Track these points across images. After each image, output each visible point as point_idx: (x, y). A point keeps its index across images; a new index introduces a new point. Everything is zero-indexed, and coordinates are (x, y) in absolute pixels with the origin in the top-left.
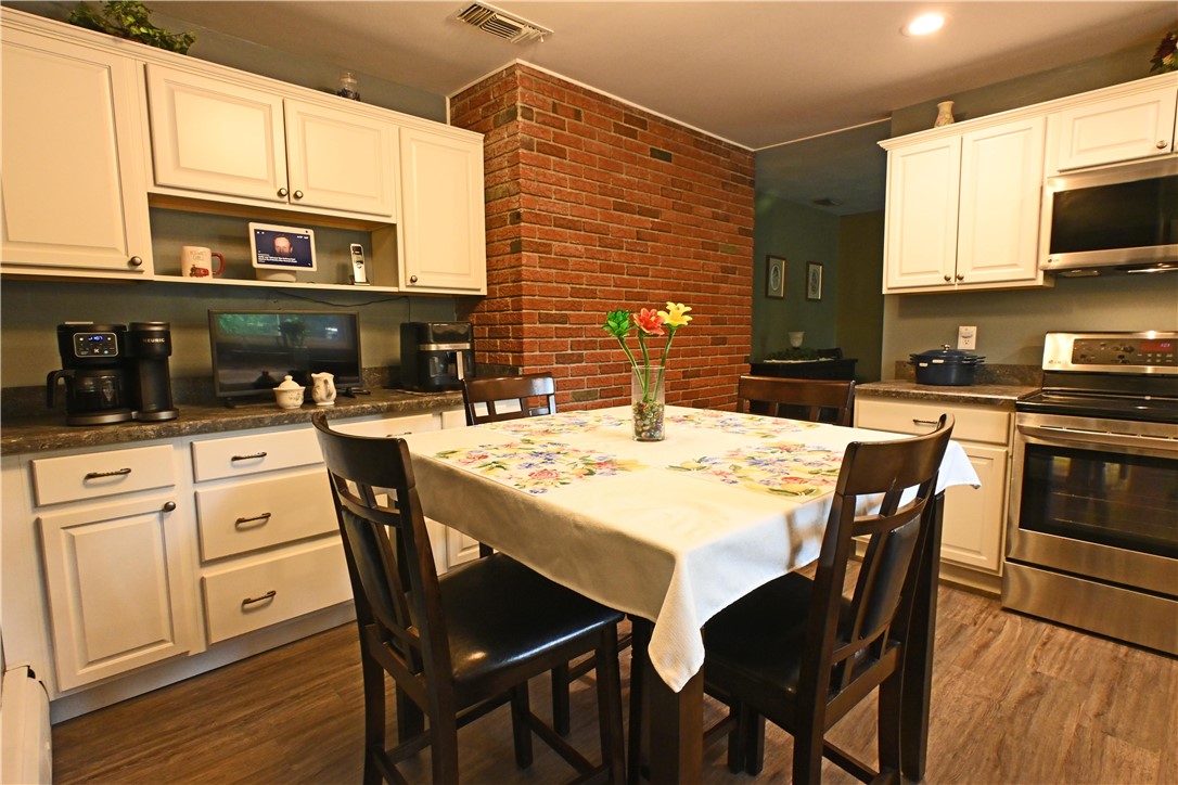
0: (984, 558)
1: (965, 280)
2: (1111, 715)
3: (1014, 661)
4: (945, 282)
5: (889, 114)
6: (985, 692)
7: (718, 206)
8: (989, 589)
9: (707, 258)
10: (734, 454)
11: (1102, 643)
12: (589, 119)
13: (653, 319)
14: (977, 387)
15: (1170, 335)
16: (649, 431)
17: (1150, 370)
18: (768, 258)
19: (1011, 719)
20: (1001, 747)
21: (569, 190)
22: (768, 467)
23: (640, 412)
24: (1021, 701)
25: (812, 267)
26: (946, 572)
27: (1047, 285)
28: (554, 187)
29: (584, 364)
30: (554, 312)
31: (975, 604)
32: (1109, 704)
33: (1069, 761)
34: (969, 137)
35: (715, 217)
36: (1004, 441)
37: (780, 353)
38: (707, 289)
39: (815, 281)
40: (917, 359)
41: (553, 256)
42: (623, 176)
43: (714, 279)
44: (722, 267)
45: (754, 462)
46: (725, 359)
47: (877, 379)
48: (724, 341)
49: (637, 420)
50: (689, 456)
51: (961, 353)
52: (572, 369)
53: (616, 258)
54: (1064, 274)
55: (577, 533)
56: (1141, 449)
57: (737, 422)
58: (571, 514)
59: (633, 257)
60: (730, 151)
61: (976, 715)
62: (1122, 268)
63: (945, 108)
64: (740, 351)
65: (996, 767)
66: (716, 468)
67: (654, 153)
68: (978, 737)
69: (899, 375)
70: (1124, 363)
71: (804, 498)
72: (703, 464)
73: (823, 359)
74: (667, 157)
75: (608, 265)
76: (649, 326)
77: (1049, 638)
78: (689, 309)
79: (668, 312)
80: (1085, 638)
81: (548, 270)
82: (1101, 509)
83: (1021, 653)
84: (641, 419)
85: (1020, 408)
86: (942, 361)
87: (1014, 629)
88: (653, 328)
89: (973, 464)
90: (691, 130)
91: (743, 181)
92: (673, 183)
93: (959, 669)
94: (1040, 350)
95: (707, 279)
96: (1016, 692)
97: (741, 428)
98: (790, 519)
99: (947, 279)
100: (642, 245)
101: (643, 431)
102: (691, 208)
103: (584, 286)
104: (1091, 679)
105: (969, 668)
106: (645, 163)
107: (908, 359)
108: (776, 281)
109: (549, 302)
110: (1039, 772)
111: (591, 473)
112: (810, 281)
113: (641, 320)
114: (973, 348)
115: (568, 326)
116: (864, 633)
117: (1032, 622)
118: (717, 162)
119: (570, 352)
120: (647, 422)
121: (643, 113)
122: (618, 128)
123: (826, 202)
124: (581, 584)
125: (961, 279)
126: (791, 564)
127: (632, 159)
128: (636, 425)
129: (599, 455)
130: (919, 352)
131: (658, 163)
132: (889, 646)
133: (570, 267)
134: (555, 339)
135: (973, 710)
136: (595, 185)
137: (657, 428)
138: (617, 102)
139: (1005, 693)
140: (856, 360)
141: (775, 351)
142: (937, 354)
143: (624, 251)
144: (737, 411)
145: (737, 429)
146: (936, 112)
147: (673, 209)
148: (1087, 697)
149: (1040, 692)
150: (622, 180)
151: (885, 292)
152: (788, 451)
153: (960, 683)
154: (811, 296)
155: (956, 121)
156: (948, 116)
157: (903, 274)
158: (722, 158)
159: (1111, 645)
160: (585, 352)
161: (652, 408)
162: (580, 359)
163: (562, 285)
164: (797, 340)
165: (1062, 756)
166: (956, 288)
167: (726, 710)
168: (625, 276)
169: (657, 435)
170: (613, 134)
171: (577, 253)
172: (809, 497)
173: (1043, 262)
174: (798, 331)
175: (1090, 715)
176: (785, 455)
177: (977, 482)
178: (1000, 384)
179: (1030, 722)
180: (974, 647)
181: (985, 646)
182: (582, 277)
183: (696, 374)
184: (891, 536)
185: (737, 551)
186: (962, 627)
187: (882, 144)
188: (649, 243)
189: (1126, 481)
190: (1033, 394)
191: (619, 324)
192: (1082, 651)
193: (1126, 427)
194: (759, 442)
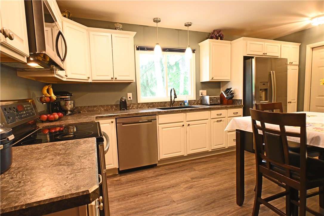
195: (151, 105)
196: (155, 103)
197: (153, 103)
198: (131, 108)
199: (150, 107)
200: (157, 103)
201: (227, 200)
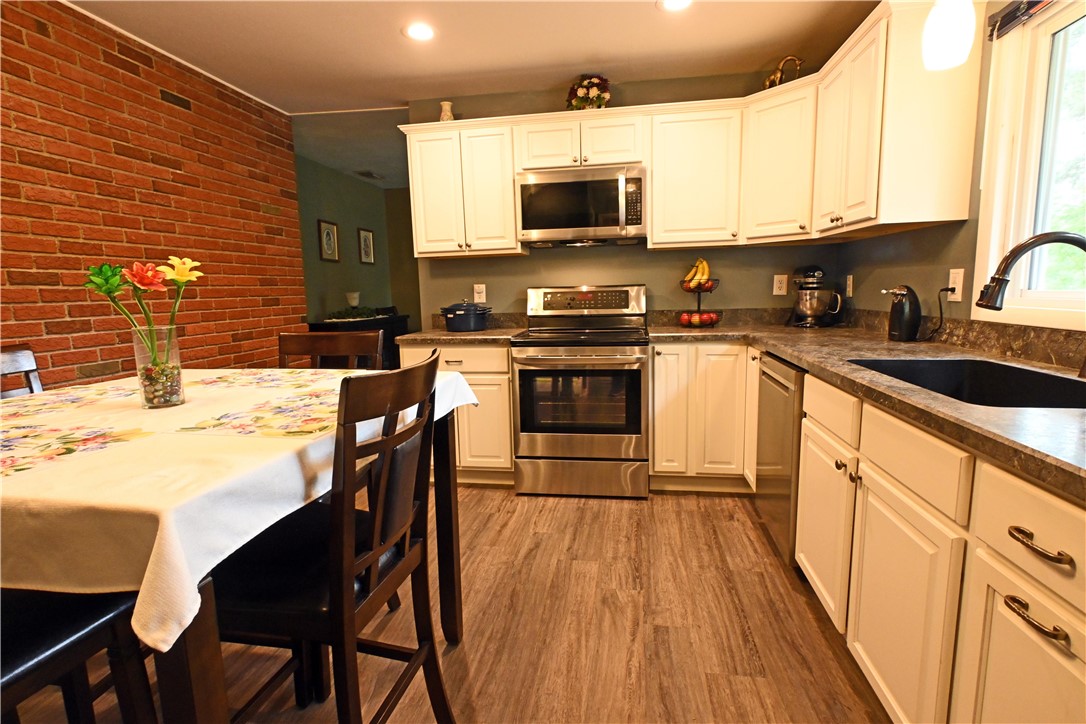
0: (502, 460)
1: (473, 248)
2: (575, 547)
3: (523, 529)
4: (459, 249)
5: (407, 104)
6: (504, 558)
7: (255, 165)
8: (508, 483)
9: (247, 217)
10: (259, 408)
11: (572, 500)
12: (62, 38)
13: (150, 274)
14: (489, 331)
15: (593, 289)
16: (162, 396)
17: (586, 312)
18: (319, 222)
19: (520, 572)
20: (514, 594)
21: (40, 121)
22: (292, 414)
23: (150, 378)
24: (526, 558)
25: (363, 233)
26: (463, 477)
27: (525, 253)
28: (14, 113)
29: (93, 333)
30: (34, 270)
31: (499, 495)
32: (574, 539)
33: (552, 586)
34: (465, 133)
35: (252, 175)
36: (506, 370)
37: (339, 312)
38: (252, 250)
39: (367, 246)
40: (446, 311)
41: (23, 201)
42: (126, 116)
43: (259, 240)
44: (267, 228)
45: (279, 410)
46: (280, 320)
47: (418, 330)
48: (277, 302)
49: (145, 386)
50: (208, 415)
51: (476, 305)
52: (74, 339)
53: (127, 210)
54: (533, 245)
55: (31, 522)
56: (593, 365)
57: (275, 377)
58: (21, 503)
59: (151, 210)
60: (261, 110)
61: (499, 575)
62: (564, 242)
63: (446, 106)
64: (295, 311)
65: (510, 610)
66: (236, 423)
67: (165, 96)
68: (499, 593)
69: (435, 327)
70: (571, 308)
71: (318, 433)
72: (222, 421)
73: (381, 316)
74: (186, 105)
75: (115, 218)
76: (146, 281)
77: (544, 506)
78: (197, 264)
79: (172, 267)
80: (563, 500)
81: (18, 218)
82: (572, 410)
83: (527, 522)
84: (151, 384)
85: (514, 344)
86: (462, 312)
87: (523, 507)
88: (151, 284)
89: (474, 391)
90: (213, 80)
91: (282, 144)
92: (196, 133)
93: (488, 548)
94: (525, 301)
95: (250, 238)
96: (523, 552)
97: (278, 382)
98: (301, 456)
99: (460, 246)
100: (163, 198)
101: (155, 397)
102: (223, 163)
103: (81, 241)
104: (566, 527)
105: (494, 545)
106: (155, 106)
107: (439, 312)
108: (329, 245)
109: (23, 257)
110: (535, 602)
111: (69, 451)
112: (363, 246)
113: (134, 276)
114: (485, 301)
115: (60, 287)
116: (384, 538)
117: (534, 498)
118: (248, 120)
119: (68, 319)
120: (159, 387)
121: (146, 48)
122: (108, 57)
123: (369, 175)
124: (47, 581)
125: (469, 246)
126: (307, 495)
127: (136, 99)
128: (146, 392)
129: (89, 430)
130: (447, 305)
131: (173, 109)
132: (411, 546)
133: (55, 216)
134: (41, 304)
135: (497, 573)
136: (84, 120)
137: (174, 391)
138: (104, 25)
139: (516, 556)
140: (408, 316)
141: (336, 310)
142: (458, 307)
143: (137, 202)
144: (280, 367)
145: (272, 384)
146: (440, 110)
147: (199, 161)
148: (563, 540)
149: (537, 546)
150: (124, 120)
151: (416, 256)
152: (317, 396)
153: (489, 558)
154: (364, 259)
155: (455, 119)
156: (449, 114)
157: (428, 241)
158: (254, 116)
159: (576, 500)
160: (92, 319)
161: (163, 371)
162: (86, 326)
163: (44, 238)
164: (354, 300)
165: (548, 585)
166: (467, 254)
167: (289, 653)
168: (143, 231)
169: (174, 398)
170: (103, 63)
171: (64, 200)
172: (322, 433)
173: (520, 237)
174: (354, 291)
175: (565, 551)
176: (314, 400)
177: (476, 401)
178: (503, 328)
179: (531, 570)
180: (498, 528)
181: (505, 525)
182: (77, 229)
183: (249, 337)
184: (395, 452)
185: (238, 495)
186: (491, 516)
187: (402, 128)
188: (172, 196)
189: (586, 390)
190: (523, 333)
191: (107, 280)
192: (561, 509)
193: (584, 351)
194: (291, 392)
195: (1016, 338)
196: (1039, 330)
197: (1026, 328)
198: (945, 341)
199: (1011, 349)
200: (1045, 336)
201: (492, 634)
